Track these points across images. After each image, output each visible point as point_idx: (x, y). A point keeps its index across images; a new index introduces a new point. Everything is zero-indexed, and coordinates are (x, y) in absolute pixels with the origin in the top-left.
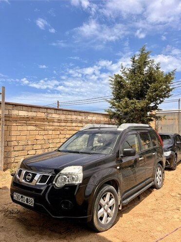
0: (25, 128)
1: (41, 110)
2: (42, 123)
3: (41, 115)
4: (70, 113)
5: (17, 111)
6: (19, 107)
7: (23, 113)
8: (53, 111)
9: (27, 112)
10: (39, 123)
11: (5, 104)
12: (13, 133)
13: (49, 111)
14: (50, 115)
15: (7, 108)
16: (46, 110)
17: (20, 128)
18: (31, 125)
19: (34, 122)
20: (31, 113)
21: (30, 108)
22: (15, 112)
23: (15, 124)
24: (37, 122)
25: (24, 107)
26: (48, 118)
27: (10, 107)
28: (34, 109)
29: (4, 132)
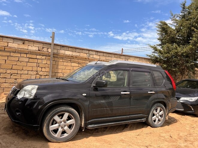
0: (69, 64)
1: (84, 51)
2: (84, 61)
3: (84, 55)
4: (110, 55)
5: (64, 51)
6: (66, 48)
7: (68, 53)
8: (94, 53)
9: (72, 52)
10: (81, 61)
11: (54, 45)
12: (60, 67)
13: (91, 52)
14: (92, 56)
15: (56, 48)
16: (88, 52)
17: (65, 64)
18: (74, 62)
19: (77, 60)
20: (75, 53)
21: (75, 49)
22: (62, 52)
23: (61, 61)
24: (79, 61)
25: (69, 48)
26: (90, 58)
27: (59, 48)
28: (78, 50)
29: (52, 65)
